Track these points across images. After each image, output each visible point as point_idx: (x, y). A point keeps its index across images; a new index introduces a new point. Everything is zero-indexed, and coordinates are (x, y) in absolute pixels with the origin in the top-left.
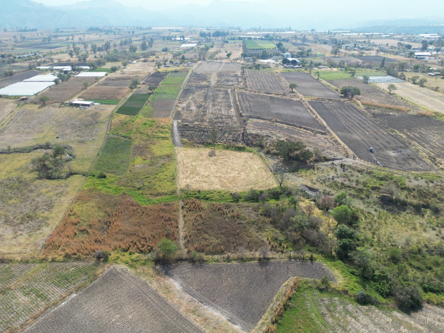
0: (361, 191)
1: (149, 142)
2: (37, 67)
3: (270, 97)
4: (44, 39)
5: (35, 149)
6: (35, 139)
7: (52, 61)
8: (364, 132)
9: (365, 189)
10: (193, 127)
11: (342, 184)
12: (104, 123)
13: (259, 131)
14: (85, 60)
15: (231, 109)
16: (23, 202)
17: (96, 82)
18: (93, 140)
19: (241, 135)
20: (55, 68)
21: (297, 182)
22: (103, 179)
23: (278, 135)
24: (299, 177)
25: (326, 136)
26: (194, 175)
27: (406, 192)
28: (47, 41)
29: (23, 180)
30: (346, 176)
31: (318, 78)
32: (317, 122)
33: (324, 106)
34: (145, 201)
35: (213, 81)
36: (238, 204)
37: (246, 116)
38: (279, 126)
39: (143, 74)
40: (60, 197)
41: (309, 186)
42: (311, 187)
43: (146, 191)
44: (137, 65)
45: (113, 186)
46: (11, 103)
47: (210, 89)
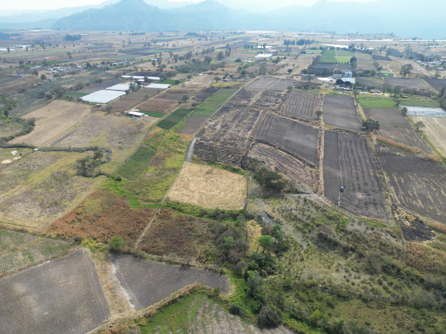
0: (307, 225)
1: (167, 155)
2: (122, 76)
3: (294, 121)
4: (145, 45)
5: (88, 150)
6: (91, 142)
7: (137, 70)
8: (351, 171)
10: (206, 146)
11: (296, 216)
12: (144, 134)
13: (258, 156)
14: (161, 70)
15: (249, 131)
16: (59, 191)
17: (157, 94)
18: (130, 147)
19: (242, 158)
20: (134, 77)
21: (261, 208)
22: (118, 182)
23: (272, 162)
24: (266, 204)
25: (313, 169)
26: (184, 189)
27: (343, 234)
29: (67, 174)
30: (303, 210)
31: (357, 105)
32: (317, 153)
33: (337, 137)
34: (135, 204)
35: (253, 100)
36: (200, 218)
37: (257, 140)
38: (279, 153)
39: (199, 88)
40: (83, 192)
41: (268, 213)
42: (270, 214)
43: (140, 197)
44: (201, 78)
45: (121, 189)
46: (88, 109)
47: (245, 109)
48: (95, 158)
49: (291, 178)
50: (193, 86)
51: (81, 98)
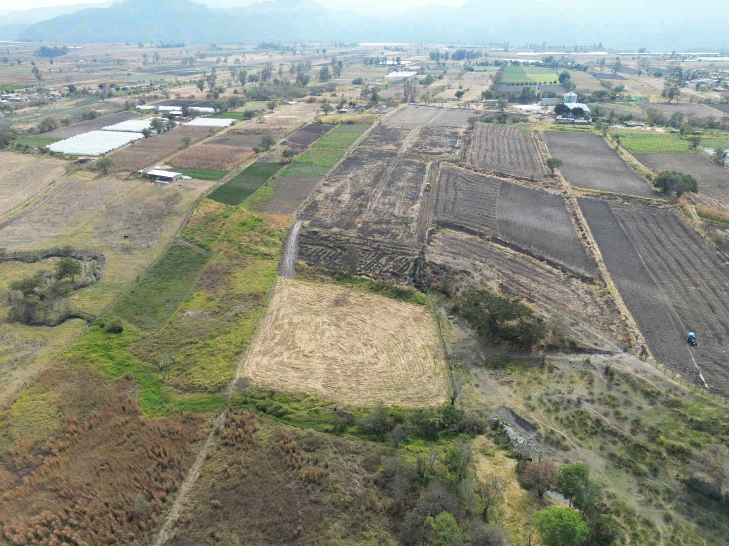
0: (639, 449)
1: (237, 261)
2: (138, 107)
3: (504, 182)
4: (185, 61)
5: (48, 257)
6: (57, 237)
7: (167, 97)
8: (685, 287)
9: (653, 447)
10: (326, 239)
11: (598, 422)
12: (180, 215)
13: (450, 260)
14: (216, 96)
15: (414, 203)
17: (209, 136)
18: (148, 246)
19: (412, 264)
20: (162, 108)
21: (493, 398)
22: (113, 336)
23: (487, 272)
24: (503, 384)
25: (592, 286)
26: (283, 349)
28: (188, 64)
30: (611, 402)
31: (617, 148)
32: (583, 248)
33: (610, 212)
34: (156, 402)
35: (407, 144)
36: (339, 439)
37: (438, 222)
38: (497, 251)
39: (293, 125)
40: (15, 369)
41: (518, 413)
42: (523, 417)
43: (171, 377)
44: (294, 108)
45: (121, 355)
46: (60, 166)
47: (394, 160)
48: (60, 276)
49: (547, 310)
50: (280, 122)
51: (47, 146)
